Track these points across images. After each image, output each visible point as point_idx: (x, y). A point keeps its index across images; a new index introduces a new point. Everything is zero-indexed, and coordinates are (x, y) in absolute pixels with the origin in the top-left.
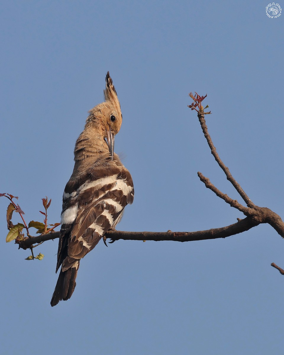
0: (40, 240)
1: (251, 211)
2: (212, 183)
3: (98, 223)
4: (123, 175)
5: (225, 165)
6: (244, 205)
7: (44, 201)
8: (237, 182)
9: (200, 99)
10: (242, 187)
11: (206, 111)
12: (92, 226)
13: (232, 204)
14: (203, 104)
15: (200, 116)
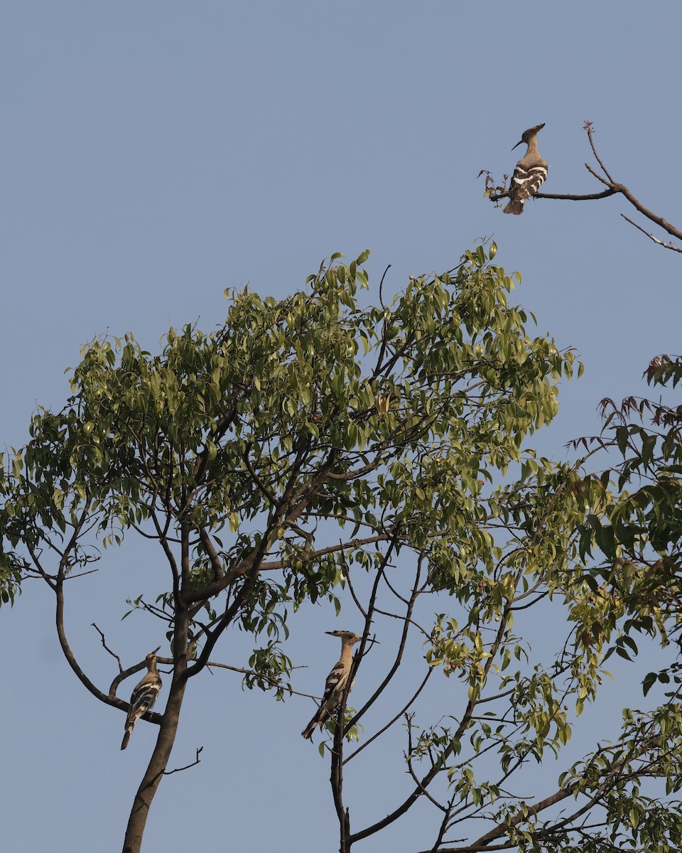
0: (501, 197)
1: (613, 185)
2: (592, 169)
3: (535, 185)
4: (546, 168)
5: (600, 160)
6: (609, 182)
7: (505, 176)
8: (606, 169)
9: (590, 124)
10: (608, 173)
11: (592, 130)
12: (533, 186)
13: (603, 181)
14: (591, 127)
15: (589, 133)
